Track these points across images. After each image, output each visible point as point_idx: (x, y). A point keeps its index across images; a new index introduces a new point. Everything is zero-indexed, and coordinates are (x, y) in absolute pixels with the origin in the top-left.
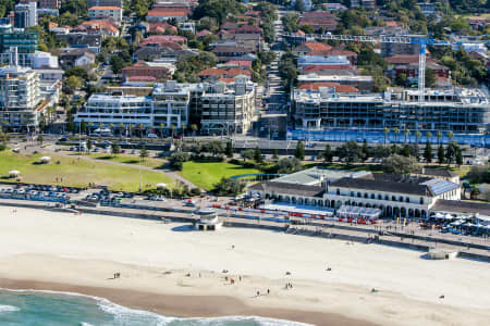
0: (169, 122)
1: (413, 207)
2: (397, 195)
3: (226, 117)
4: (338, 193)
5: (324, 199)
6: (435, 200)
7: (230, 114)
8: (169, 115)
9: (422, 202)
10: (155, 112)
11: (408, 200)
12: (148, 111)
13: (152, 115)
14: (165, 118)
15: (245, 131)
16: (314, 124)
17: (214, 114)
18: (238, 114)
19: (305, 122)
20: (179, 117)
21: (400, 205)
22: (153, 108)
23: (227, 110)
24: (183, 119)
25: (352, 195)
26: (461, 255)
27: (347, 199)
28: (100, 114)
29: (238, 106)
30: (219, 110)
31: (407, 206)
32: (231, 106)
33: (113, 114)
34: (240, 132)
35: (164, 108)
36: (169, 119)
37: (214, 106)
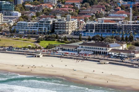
0: (43, 30)
1: (103, 51)
2: (99, 48)
3: (63, 29)
4: (82, 47)
5: (77, 49)
6: (110, 49)
7: (64, 28)
8: (43, 28)
9: (106, 50)
10: (39, 27)
11: (102, 49)
12: (37, 26)
13: (38, 28)
14: (42, 29)
15: (70, 33)
16: (92, 31)
17: (59, 27)
18: (67, 28)
19: (89, 31)
20: (47, 28)
21: (99, 50)
22: (38, 25)
23: (63, 26)
24: (48, 29)
25: (86, 48)
26: (110, 63)
27: (84, 49)
28: (21, 27)
29: (67, 25)
30: (61, 26)
31: (102, 51)
32: (64, 25)
33: (25, 27)
34: (68, 34)
35: (42, 25)
36: (43, 29)
37: (59, 25)
